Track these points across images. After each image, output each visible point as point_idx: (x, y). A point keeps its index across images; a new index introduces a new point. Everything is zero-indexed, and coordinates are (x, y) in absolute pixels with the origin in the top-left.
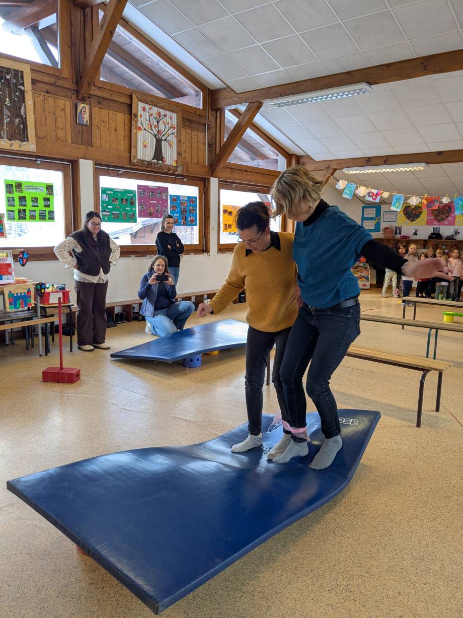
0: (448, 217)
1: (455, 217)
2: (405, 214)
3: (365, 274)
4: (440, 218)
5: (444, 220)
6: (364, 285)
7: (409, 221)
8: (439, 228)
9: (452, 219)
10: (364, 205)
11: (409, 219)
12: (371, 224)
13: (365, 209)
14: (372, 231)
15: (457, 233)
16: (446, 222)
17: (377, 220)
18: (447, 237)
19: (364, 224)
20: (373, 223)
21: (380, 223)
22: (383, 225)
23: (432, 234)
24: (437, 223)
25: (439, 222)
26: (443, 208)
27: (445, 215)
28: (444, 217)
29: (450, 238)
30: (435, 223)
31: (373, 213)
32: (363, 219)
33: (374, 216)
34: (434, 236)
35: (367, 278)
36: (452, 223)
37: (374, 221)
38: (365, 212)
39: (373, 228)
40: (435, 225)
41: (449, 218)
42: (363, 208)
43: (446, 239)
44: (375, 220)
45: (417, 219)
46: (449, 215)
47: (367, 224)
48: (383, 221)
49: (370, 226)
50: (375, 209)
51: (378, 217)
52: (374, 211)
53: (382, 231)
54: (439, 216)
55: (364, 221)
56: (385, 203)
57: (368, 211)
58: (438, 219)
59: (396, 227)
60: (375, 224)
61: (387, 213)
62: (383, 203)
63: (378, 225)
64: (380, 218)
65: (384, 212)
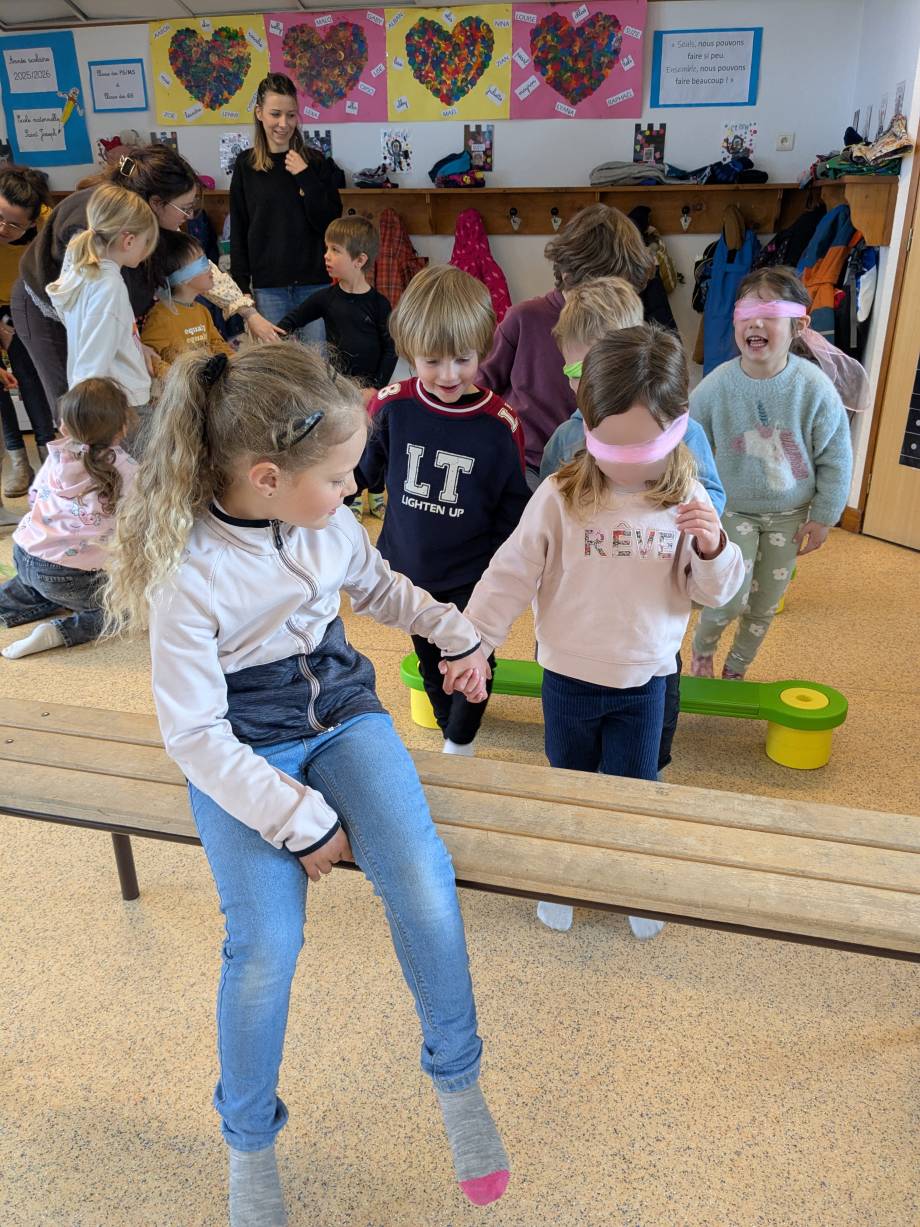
0: (353, 80)
1: (383, 77)
2: (179, 73)
4: (325, 88)
5: (342, 96)
7: (199, 105)
8: (328, 133)
9: (371, 91)
11: (200, 98)
12: (49, 127)
14: (55, 159)
15: (401, 155)
16: (351, 107)
17: (69, 106)
18: (363, 174)
19: (20, 128)
20: (54, 118)
21: (83, 118)
22: (100, 128)
26: (329, 38)
27: (343, 72)
28: (342, 82)
29: (375, 181)
31: (46, 74)
32: (11, 101)
33: (50, 84)
36: (375, 111)
37: (58, 112)
38: (10, 67)
39: (58, 144)
41: (361, 85)
43: (359, 185)
44: (61, 103)
45: (231, 93)
46: (360, 68)
47: (33, 127)
48: (96, 111)
49: (46, 135)
50: (46, 52)
51: (68, 90)
52: (47, 60)
53: (97, 158)
54: (319, 74)
55: (16, 113)
56: (86, 17)
57: (24, 61)
58: (318, 92)
59: (153, 135)
60: (62, 124)
61: (105, 69)
62: (74, 18)
63: (76, 129)
64: (81, 96)
65: (91, 64)
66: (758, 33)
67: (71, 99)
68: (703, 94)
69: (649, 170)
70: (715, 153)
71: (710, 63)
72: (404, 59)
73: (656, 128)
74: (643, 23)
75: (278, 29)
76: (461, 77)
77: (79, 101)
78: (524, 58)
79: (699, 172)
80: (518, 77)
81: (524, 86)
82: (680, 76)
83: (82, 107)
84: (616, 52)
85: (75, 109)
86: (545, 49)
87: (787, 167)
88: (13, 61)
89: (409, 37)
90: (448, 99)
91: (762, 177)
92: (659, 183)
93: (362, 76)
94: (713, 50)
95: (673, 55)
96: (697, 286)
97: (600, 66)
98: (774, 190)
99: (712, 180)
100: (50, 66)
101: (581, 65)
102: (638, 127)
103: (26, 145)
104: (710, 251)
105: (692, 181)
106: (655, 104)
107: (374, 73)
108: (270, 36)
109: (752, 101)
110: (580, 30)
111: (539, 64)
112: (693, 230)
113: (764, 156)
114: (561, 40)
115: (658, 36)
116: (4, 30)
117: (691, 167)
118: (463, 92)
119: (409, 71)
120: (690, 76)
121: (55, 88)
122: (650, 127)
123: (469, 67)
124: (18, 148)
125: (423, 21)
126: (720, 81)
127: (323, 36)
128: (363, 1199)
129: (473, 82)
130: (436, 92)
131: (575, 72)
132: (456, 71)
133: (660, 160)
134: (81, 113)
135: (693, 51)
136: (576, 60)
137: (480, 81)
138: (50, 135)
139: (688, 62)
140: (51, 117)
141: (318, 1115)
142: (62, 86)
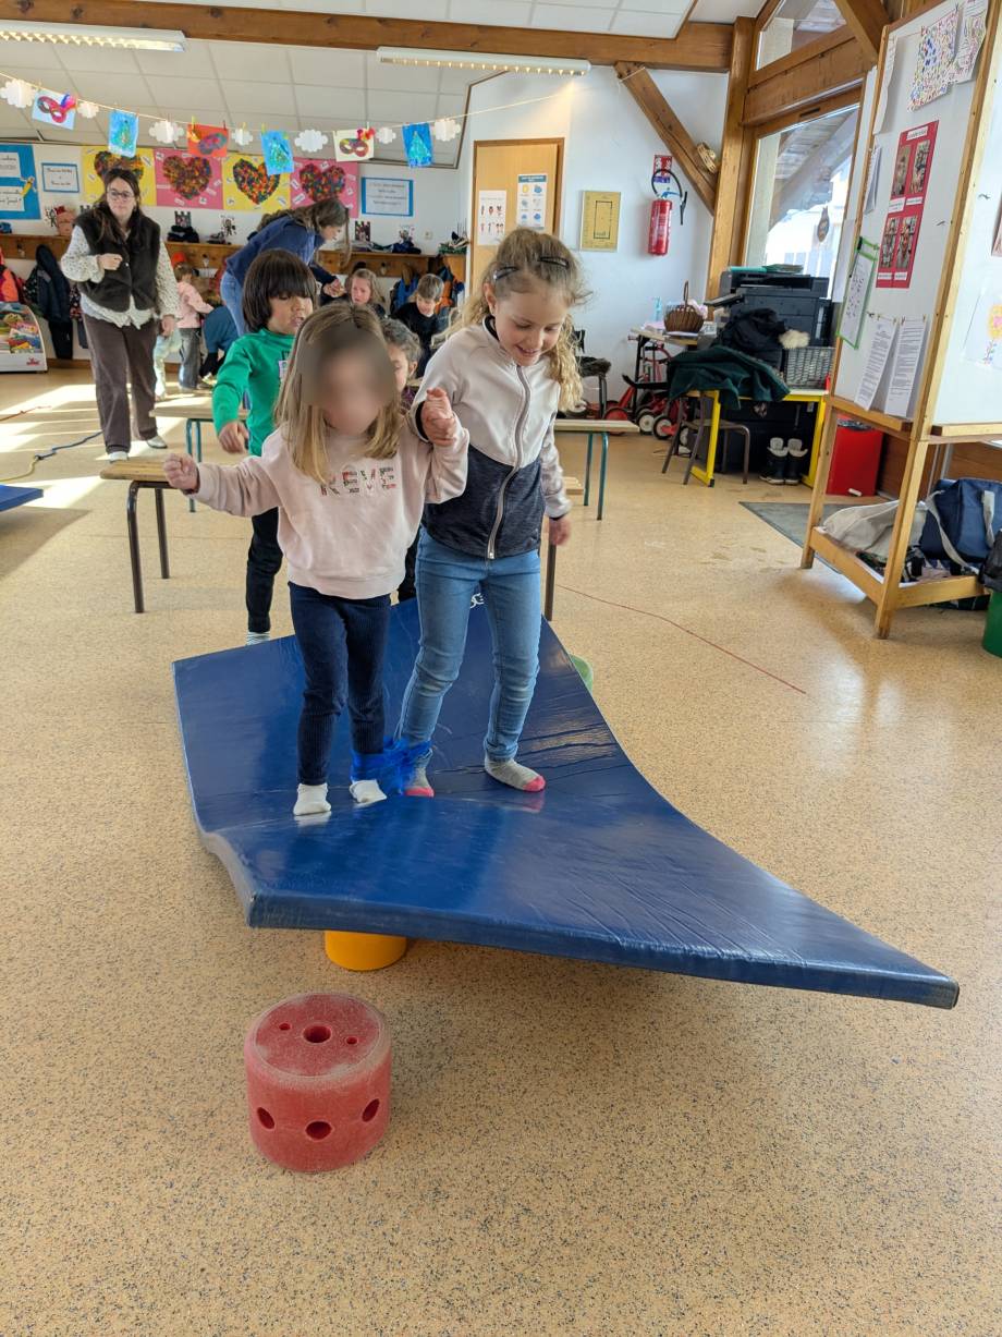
0: (204, 186)
1: (220, 186)
3: (26, 331)
4: (187, 190)
5: (197, 194)
6: (33, 362)
8: (189, 213)
9: (214, 193)
12: (13, 197)
14: (15, 215)
15: (230, 227)
16: (202, 201)
17: (27, 187)
18: (212, 236)
20: (17, 192)
21: (36, 194)
22: (47, 202)
23: (174, 228)
24: (181, 202)
25: (186, 197)
26: (190, 165)
27: (198, 183)
28: (197, 187)
29: (217, 240)
30: (177, 200)
31: (13, 167)
33: (16, 173)
34: (182, 234)
35: (36, 344)
36: (217, 203)
37: (20, 189)
39: (19, 207)
40: (177, 205)
41: (208, 190)
43: (211, 242)
44: (22, 184)
46: (207, 181)
47: (3, 196)
48: (45, 190)
49: (11, 202)
50: (16, 155)
51: (27, 177)
52: (15, 159)
54: (184, 183)
56: (44, 139)
58: (183, 191)
59: (82, 207)
60: (22, 196)
61: (52, 168)
62: (38, 139)
63: (31, 199)
64: (35, 182)
65: (43, 164)
66: (411, 182)
67: (29, 182)
68: (387, 209)
69: (363, 244)
70: (393, 238)
71: (392, 195)
72: (232, 179)
73: (366, 224)
74: (357, 174)
75: (161, 158)
76: (263, 190)
77: (35, 184)
78: (297, 184)
79: (388, 247)
80: (294, 193)
81: (298, 197)
82: (376, 199)
83: (36, 187)
84: (343, 185)
85: (31, 189)
86: (307, 180)
87: (430, 248)
89: (235, 168)
90: (258, 200)
91: (418, 251)
92: (369, 251)
93: (209, 185)
94: (390, 189)
95: (371, 190)
96: (392, 304)
97: (335, 192)
98: (424, 258)
99: (395, 251)
100: (17, 163)
101: (326, 190)
102: (356, 223)
104: (397, 286)
105: (385, 251)
106: (364, 212)
107: (216, 184)
108: (157, 162)
109: (411, 214)
110: (324, 174)
111: (305, 188)
112: (387, 275)
113: (418, 240)
114: (315, 177)
115: (363, 180)
117: (384, 244)
118: (264, 198)
119: (235, 184)
120: (381, 200)
121: (19, 176)
122: (363, 223)
123: (267, 187)
125: (242, 161)
126: (394, 204)
127: (186, 163)
129: (270, 193)
130: (250, 197)
131: (323, 193)
132: (261, 187)
133: (368, 240)
134: (35, 191)
135: (381, 188)
136: (323, 186)
137: (274, 194)
138: (13, 202)
139: (377, 193)
140: (15, 191)
142: (24, 174)
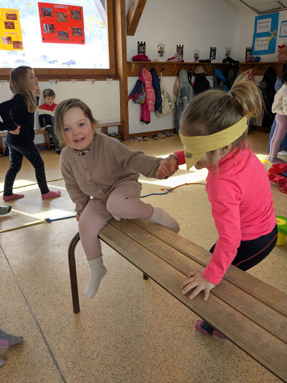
10: (258, 15)
12: (264, 43)
13: (258, 21)
14: (264, 52)
17: (272, 36)
19: (256, 43)
20: (267, 40)
31: (268, 26)
32: (256, 35)
33: (268, 30)
37: (268, 38)
38: (258, 25)
39: (266, 48)
42: (257, 18)
44: (270, 35)
47: (260, 43)
48: (280, 37)
49: (263, 45)
50: (270, 20)
51: (273, 31)
52: (270, 22)
53: (276, 52)
55: (256, 39)
56: (284, 7)
57: (262, 23)
60: (269, 42)
62: (281, 8)
63: (272, 43)
64: (277, 32)
65: (282, 22)
67: (273, 33)
77: (276, 34)
83: (276, 36)
85: (274, 37)
88: (259, 23)
100: (270, 24)
103: (257, 49)
116: (259, 14)
121: (270, 31)
124: (254, 50)
128: (170, 361)
134: (275, 38)
138: (264, 45)
140: (266, 40)
141: (175, 332)
142: (272, 30)
